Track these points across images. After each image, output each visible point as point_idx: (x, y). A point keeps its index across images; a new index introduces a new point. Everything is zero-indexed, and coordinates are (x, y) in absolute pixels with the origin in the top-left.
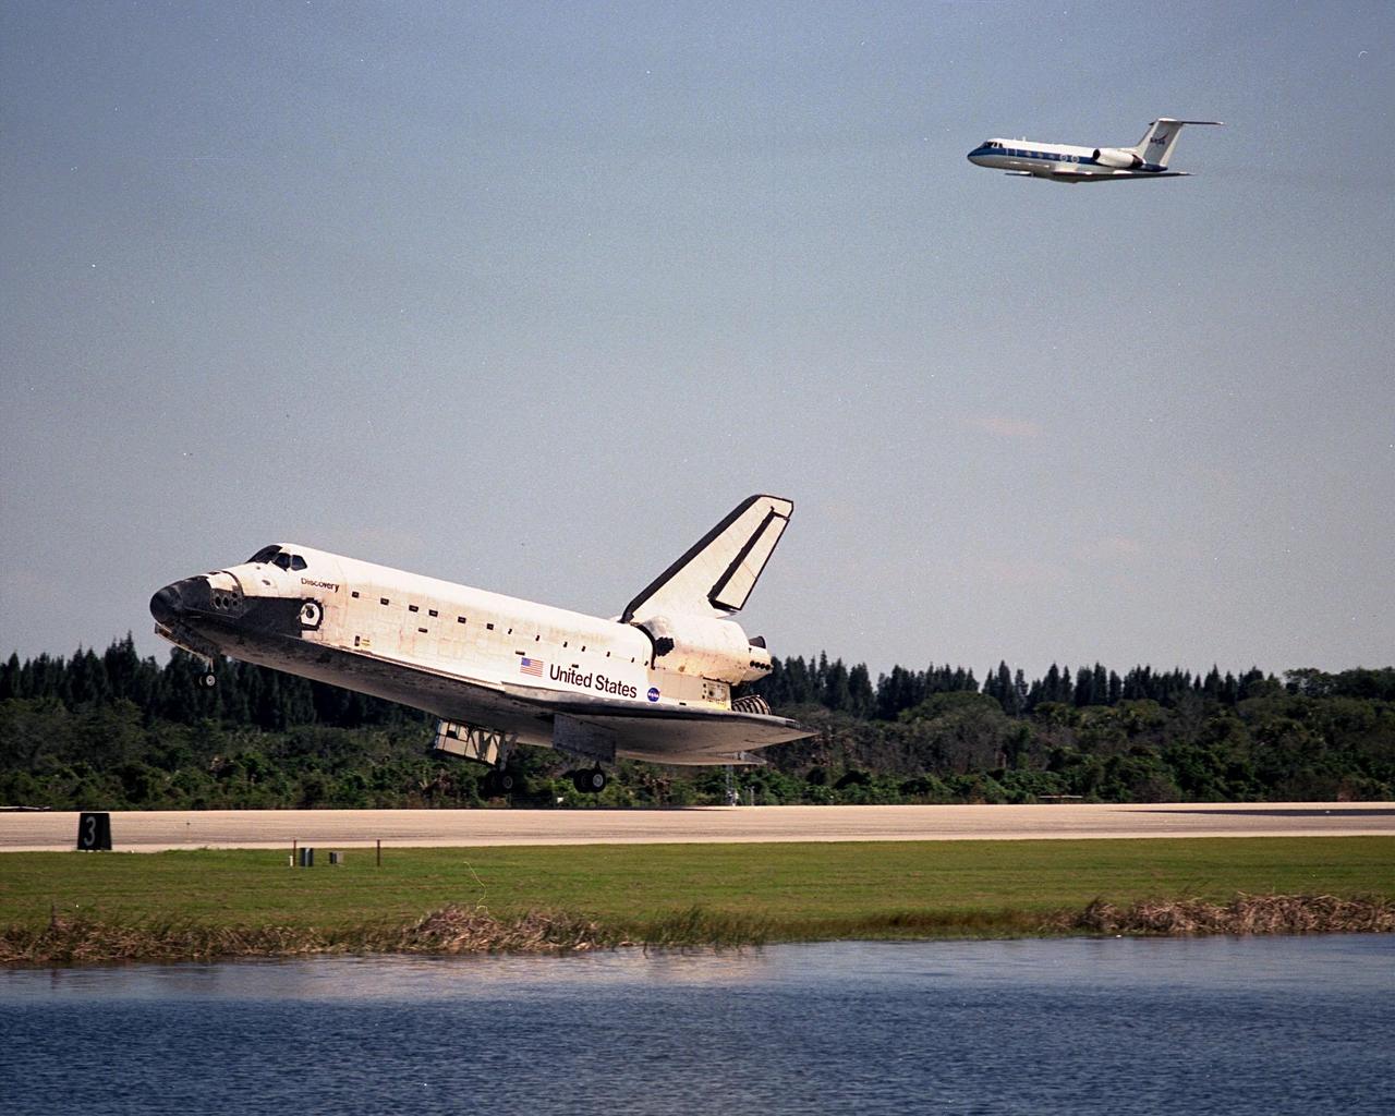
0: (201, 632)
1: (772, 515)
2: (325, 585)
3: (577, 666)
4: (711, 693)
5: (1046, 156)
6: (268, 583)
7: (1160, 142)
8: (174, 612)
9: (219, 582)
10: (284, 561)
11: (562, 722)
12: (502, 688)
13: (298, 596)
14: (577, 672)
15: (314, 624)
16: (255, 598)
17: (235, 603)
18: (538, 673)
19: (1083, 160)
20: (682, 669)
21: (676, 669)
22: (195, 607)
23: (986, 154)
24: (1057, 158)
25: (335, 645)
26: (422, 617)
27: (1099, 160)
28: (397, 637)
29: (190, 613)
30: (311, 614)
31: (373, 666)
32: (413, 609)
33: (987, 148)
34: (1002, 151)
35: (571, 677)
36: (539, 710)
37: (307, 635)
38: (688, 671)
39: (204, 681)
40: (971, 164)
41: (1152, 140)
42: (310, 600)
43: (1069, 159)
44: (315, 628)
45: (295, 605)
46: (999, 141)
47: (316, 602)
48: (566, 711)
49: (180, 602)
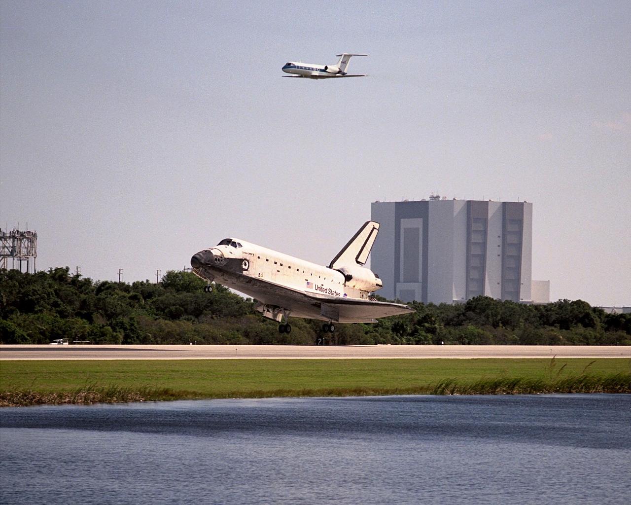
0: (210, 271)
1: (374, 228)
2: (250, 254)
3: (323, 285)
4: (363, 296)
5: (309, 69)
6: (231, 253)
7: (344, 63)
8: (201, 263)
9: (215, 252)
10: (234, 244)
11: (324, 306)
12: (305, 293)
13: (241, 258)
14: (323, 287)
15: (246, 268)
16: (228, 258)
17: (222, 260)
18: (312, 288)
19: (321, 70)
20: (354, 286)
21: (352, 286)
22: (209, 261)
23: (288, 67)
24: (313, 69)
25: (253, 276)
26: (278, 267)
27: (327, 70)
28: (271, 274)
29: (207, 264)
30: (245, 265)
31: (265, 284)
32: (276, 263)
33: (288, 65)
34: (294, 67)
35: (321, 289)
36: (316, 301)
37: (245, 273)
38: (356, 287)
39: (208, 290)
40: (283, 72)
41: (342, 62)
42: (245, 259)
43: (317, 70)
44: (247, 270)
45: (241, 261)
46: (293, 63)
47: (247, 260)
48: (326, 302)
49: (203, 260)
